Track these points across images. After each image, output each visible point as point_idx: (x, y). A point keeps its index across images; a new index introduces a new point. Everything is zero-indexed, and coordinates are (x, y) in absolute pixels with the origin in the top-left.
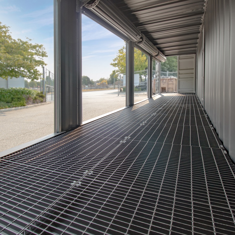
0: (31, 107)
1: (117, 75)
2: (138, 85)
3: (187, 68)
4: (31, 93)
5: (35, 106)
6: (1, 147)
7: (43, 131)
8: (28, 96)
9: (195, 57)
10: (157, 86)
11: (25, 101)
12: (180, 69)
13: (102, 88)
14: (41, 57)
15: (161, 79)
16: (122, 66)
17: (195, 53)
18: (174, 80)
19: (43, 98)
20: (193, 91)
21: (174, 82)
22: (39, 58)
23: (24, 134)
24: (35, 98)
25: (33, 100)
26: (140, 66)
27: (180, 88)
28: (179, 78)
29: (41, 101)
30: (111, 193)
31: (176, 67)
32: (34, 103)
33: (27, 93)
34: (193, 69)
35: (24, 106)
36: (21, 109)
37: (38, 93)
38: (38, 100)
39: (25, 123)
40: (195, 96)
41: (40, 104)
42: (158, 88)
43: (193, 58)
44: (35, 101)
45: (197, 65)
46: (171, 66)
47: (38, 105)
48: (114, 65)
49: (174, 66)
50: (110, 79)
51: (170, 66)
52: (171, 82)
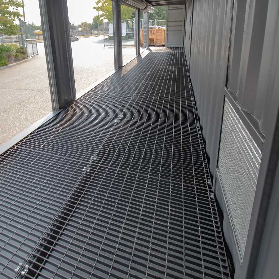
0: (14, 66)
1: (101, 20)
2: (125, 35)
3: (176, 20)
4: (10, 49)
5: (18, 64)
6: (1, 122)
7: (36, 100)
8: (8, 53)
9: (184, 8)
10: (145, 38)
11: (6, 60)
12: (169, 21)
13: (86, 34)
14: (15, 8)
15: (149, 29)
16: (107, 10)
17: (185, 4)
18: (162, 30)
19: (24, 55)
20: (181, 44)
21: (163, 33)
22: (13, 8)
23: (18, 104)
24: (16, 55)
25: (14, 57)
26: (127, 11)
27: (168, 41)
28: (168, 31)
29: (23, 57)
30: (114, 177)
31: (165, 11)
32: (15, 61)
33: (7, 50)
34: (182, 21)
35: (6, 65)
36: (4, 69)
37: (18, 49)
38: (19, 58)
39: (15, 90)
40: (183, 52)
41: (23, 61)
42: (146, 41)
43: (183, 9)
44: (16, 59)
45: (186, 19)
46: (160, 10)
47: (21, 63)
48: (98, 9)
49: (163, 10)
50: (93, 23)
51: (158, 10)
52: (159, 33)
